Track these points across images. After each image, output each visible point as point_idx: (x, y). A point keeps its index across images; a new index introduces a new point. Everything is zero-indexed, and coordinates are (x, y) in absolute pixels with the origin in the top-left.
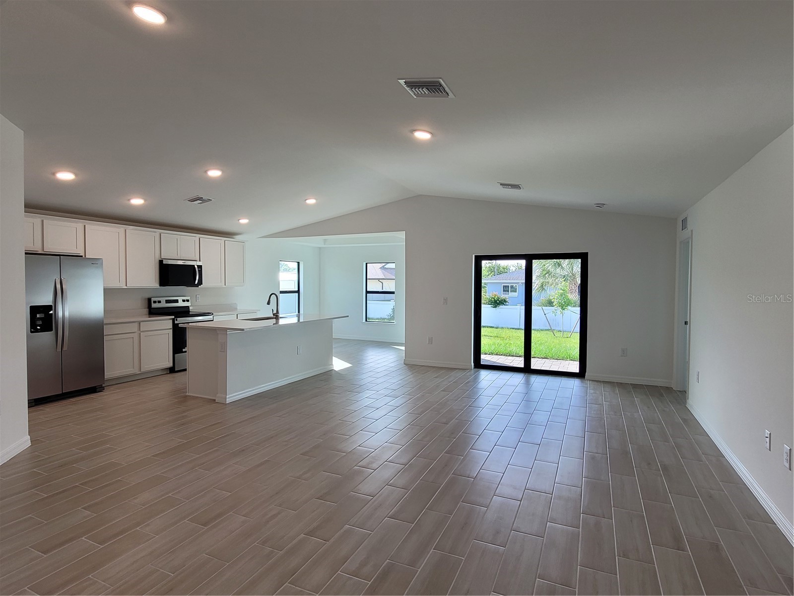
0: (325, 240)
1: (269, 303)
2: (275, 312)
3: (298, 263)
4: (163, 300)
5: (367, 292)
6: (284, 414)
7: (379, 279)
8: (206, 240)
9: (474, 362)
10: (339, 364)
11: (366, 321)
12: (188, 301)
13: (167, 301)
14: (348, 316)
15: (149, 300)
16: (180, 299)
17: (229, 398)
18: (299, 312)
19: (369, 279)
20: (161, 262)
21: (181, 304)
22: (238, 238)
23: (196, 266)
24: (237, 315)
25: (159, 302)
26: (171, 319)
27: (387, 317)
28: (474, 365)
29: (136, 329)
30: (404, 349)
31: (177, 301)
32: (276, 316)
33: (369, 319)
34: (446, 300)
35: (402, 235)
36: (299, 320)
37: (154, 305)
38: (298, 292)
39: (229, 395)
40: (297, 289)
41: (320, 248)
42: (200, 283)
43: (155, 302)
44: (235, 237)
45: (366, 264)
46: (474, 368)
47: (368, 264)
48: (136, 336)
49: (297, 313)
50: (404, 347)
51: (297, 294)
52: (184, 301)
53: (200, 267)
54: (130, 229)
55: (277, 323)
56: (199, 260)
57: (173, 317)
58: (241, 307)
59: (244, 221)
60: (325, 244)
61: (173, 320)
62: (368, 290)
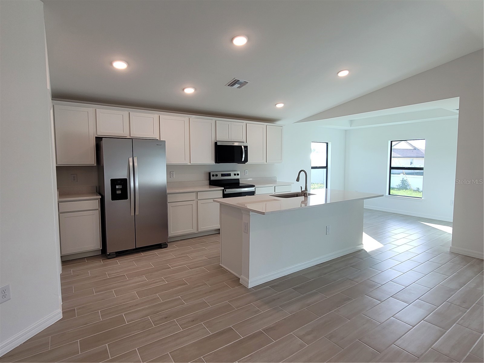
0: (351, 122)
2: (303, 189)
3: (327, 143)
4: (219, 174)
5: (391, 168)
8: (252, 125)
11: (389, 194)
12: (238, 175)
13: (223, 175)
15: (210, 173)
16: (232, 173)
19: (393, 157)
20: (216, 143)
21: (233, 177)
22: (278, 123)
23: (243, 147)
24: (275, 187)
25: (217, 175)
26: (221, 190)
29: (194, 198)
31: (229, 175)
32: (305, 194)
37: (212, 178)
38: (326, 167)
41: (346, 130)
42: (246, 160)
43: (213, 175)
44: (274, 122)
45: (391, 142)
48: (194, 203)
51: (325, 169)
52: (235, 175)
53: (246, 147)
54: (193, 118)
56: (245, 142)
57: (223, 188)
58: (280, 180)
59: (280, 105)
60: (351, 127)
61: (223, 190)
62: (392, 166)
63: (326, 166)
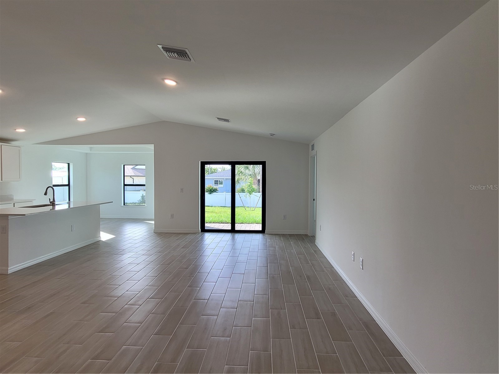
0: (91, 148)
1: (46, 194)
2: (52, 200)
3: (69, 164)
5: (125, 185)
6: (63, 276)
7: (131, 176)
9: (201, 228)
10: (105, 236)
11: (124, 205)
14: (112, 202)
17: (10, 269)
18: (69, 200)
19: (126, 176)
22: (13, 143)
24: (14, 204)
27: (137, 202)
28: (201, 230)
30: (154, 223)
32: (53, 204)
33: (126, 203)
34: (182, 190)
35: (152, 147)
36: (69, 206)
38: (69, 185)
39: (10, 267)
40: (67, 183)
41: (87, 153)
44: (10, 142)
45: (124, 165)
46: (201, 232)
47: (125, 166)
49: (68, 201)
50: (154, 222)
51: (68, 187)
55: (54, 208)
58: (16, 198)
59: (21, 130)
60: (91, 151)
62: (125, 184)
63: (67, 184)
